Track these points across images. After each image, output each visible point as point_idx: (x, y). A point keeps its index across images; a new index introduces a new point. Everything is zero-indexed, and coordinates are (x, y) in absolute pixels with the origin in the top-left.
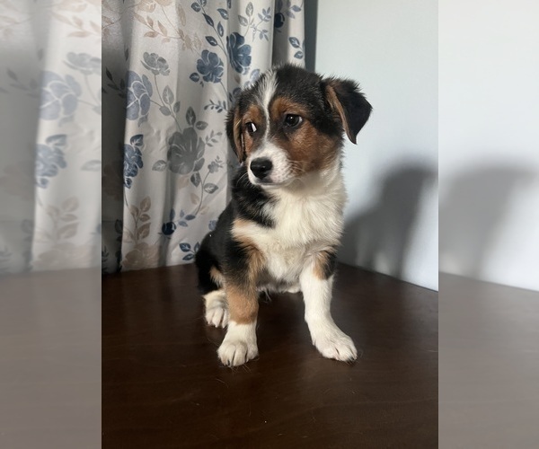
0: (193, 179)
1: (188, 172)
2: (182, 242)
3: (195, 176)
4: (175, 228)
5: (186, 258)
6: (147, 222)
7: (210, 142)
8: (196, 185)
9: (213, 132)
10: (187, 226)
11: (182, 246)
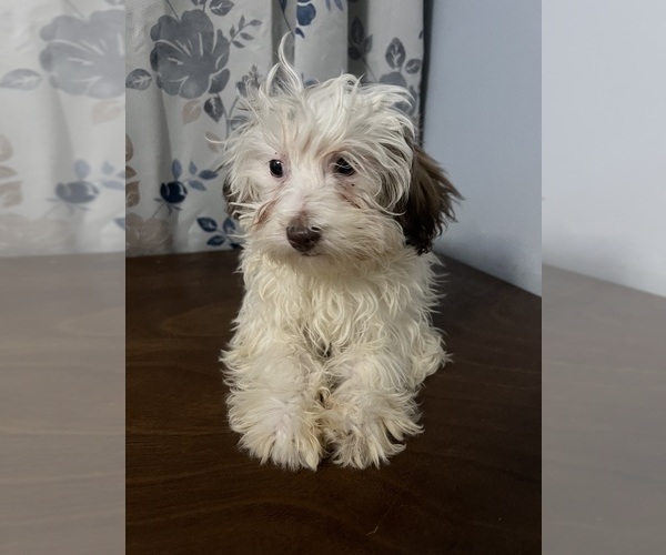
0: (208, 107)
1: (199, 94)
2: (202, 215)
3: (213, 102)
4: (185, 191)
5: (211, 242)
6: (133, 179)
7: (238, 38)
8: (216, 117)
9: (243, 19)
10: (204, 189)
11: (203, 223)
